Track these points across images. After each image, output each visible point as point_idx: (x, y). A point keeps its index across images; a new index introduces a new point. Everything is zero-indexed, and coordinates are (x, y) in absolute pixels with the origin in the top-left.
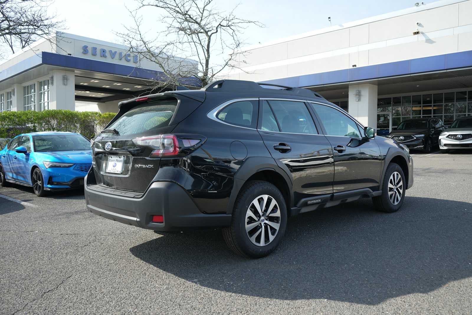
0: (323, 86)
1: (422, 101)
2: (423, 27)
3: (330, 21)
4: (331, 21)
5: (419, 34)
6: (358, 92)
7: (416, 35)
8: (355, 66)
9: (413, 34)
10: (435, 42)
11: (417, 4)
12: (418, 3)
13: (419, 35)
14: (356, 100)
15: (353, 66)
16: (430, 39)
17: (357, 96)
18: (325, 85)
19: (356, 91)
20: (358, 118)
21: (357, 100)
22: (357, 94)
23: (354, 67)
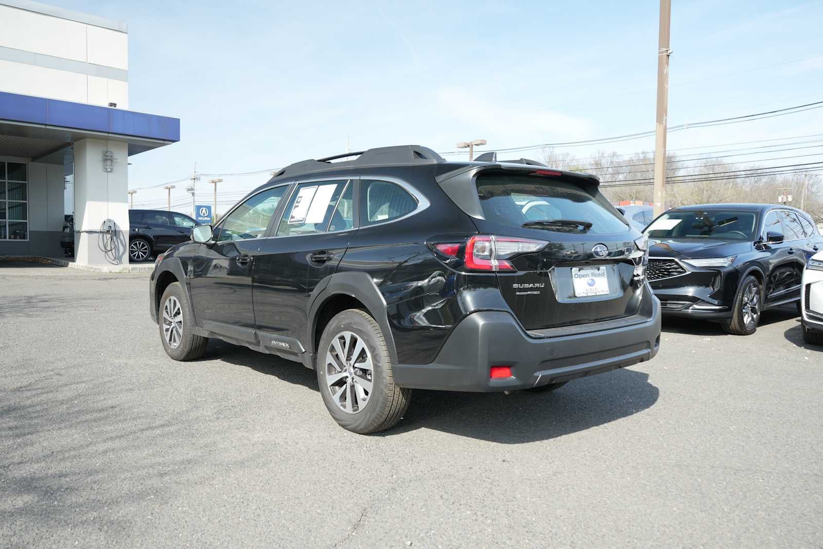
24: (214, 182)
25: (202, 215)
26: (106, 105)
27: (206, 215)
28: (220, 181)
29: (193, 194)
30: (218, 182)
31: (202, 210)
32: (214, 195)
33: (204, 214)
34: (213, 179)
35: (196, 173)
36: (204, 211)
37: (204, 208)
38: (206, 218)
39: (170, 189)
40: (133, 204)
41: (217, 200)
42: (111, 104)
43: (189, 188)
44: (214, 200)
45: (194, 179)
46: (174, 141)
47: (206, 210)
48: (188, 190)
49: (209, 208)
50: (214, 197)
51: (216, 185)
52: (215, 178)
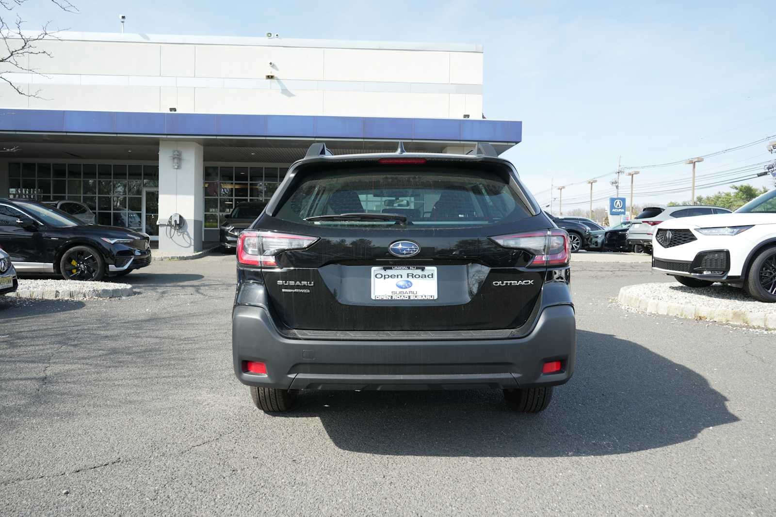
0: (115, 135)
1: (234, 175)
2: (277, 69)
3: (123, 22)
4: (125, 23)
5: (274, 79)
6: (177, 154)
7: (269, 80)
8: (175, 110)
9: (265, 77)
10: (294, 96)
11: (269, 35)
12: (271, 34)
13: (272, 80)
14: (174, 166)
15: (171, 109)
16: (287, 90)
17: (176, 161)
18: (119, 135)
19: (174, 151)
20: (178, 196)
21: (176, 167)
22: (177, 156)
23: (173, 112)
24: (630, 175)
25: (616, 207)
26: (461, 118)
27: (620, 207)
28: (637, 173)
29: (617, 187)
30: (635, 174)
31: (616, 202)
32: (630, 187)
33: (618, 206)
34: (630, 172)
35: (621, 167)
36: (618, 203)
37: (618, 201)
38: (620, 210)
39: (592, 183)
40: (562, 199)
41: (633, 192)
42: (465, 116)
43: (614, 181)
44: (630, 192)
45: (618, 172)
46: (517, 143)
47: (620, 202)
48: (613, 183)
49: (623, 200)
50: (630, 190)
51: (632, 177)
52: (631, 171)
